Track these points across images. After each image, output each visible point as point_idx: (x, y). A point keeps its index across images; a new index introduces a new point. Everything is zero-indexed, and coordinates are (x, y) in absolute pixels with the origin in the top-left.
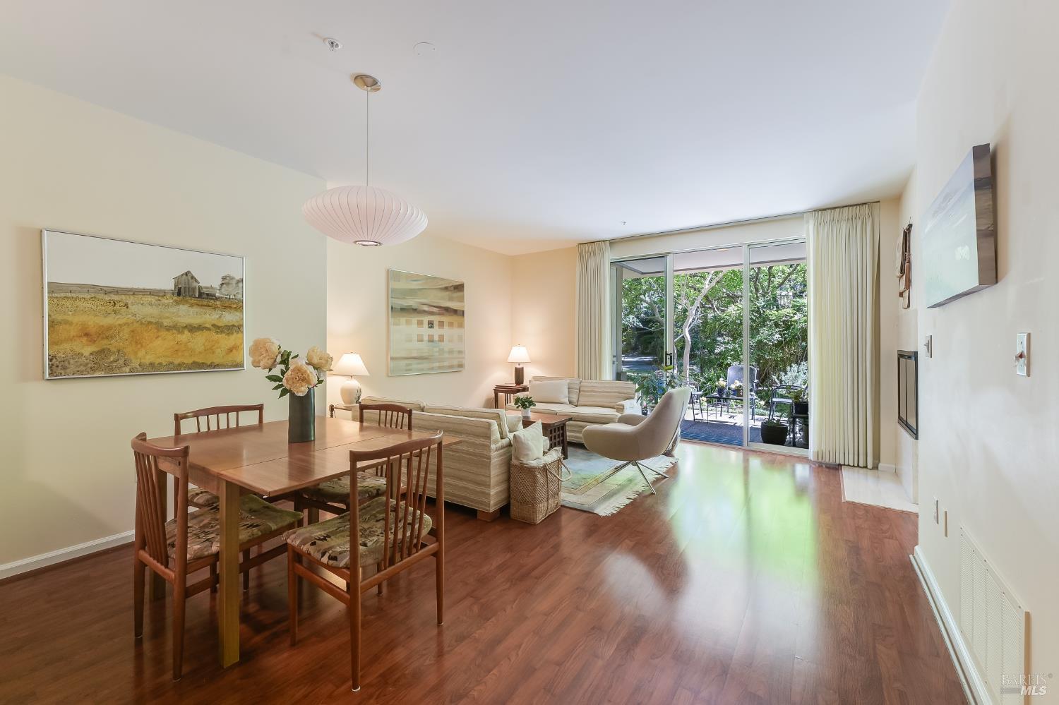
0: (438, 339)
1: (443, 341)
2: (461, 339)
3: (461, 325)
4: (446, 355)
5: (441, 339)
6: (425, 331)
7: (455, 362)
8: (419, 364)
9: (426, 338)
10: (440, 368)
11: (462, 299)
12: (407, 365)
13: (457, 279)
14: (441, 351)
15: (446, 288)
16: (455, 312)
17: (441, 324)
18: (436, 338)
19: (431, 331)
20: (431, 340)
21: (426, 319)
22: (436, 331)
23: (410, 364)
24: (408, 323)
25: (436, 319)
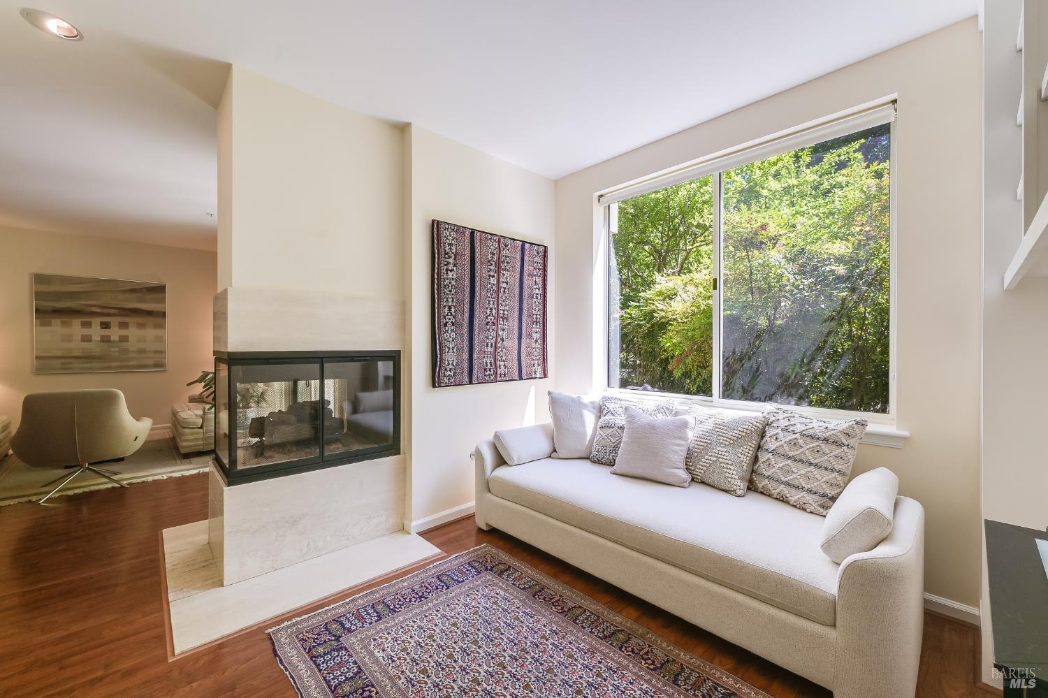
0: (117, 339)
1: (127, 341)
2: (160, 339)
3: (162, 326)
4: (131, 355)
5: (124, 339)
6: (96, 332)
7: (151, 362)
8: (83, 363)
9: (96, 338)
10: (120, 367)
11: (163, 301)
12: (63, 364)
13: (154, 282)
14: (125, 351)
15: (133, 291)
16: (150, 313)
17: (124, 325)
18: (115, 338)
19: (106, 332)
20: (106, 340)
21: (96, 322)
22: (115, 333)
23: (70, 363)
24: (63, 324)
25: (114, 321)
